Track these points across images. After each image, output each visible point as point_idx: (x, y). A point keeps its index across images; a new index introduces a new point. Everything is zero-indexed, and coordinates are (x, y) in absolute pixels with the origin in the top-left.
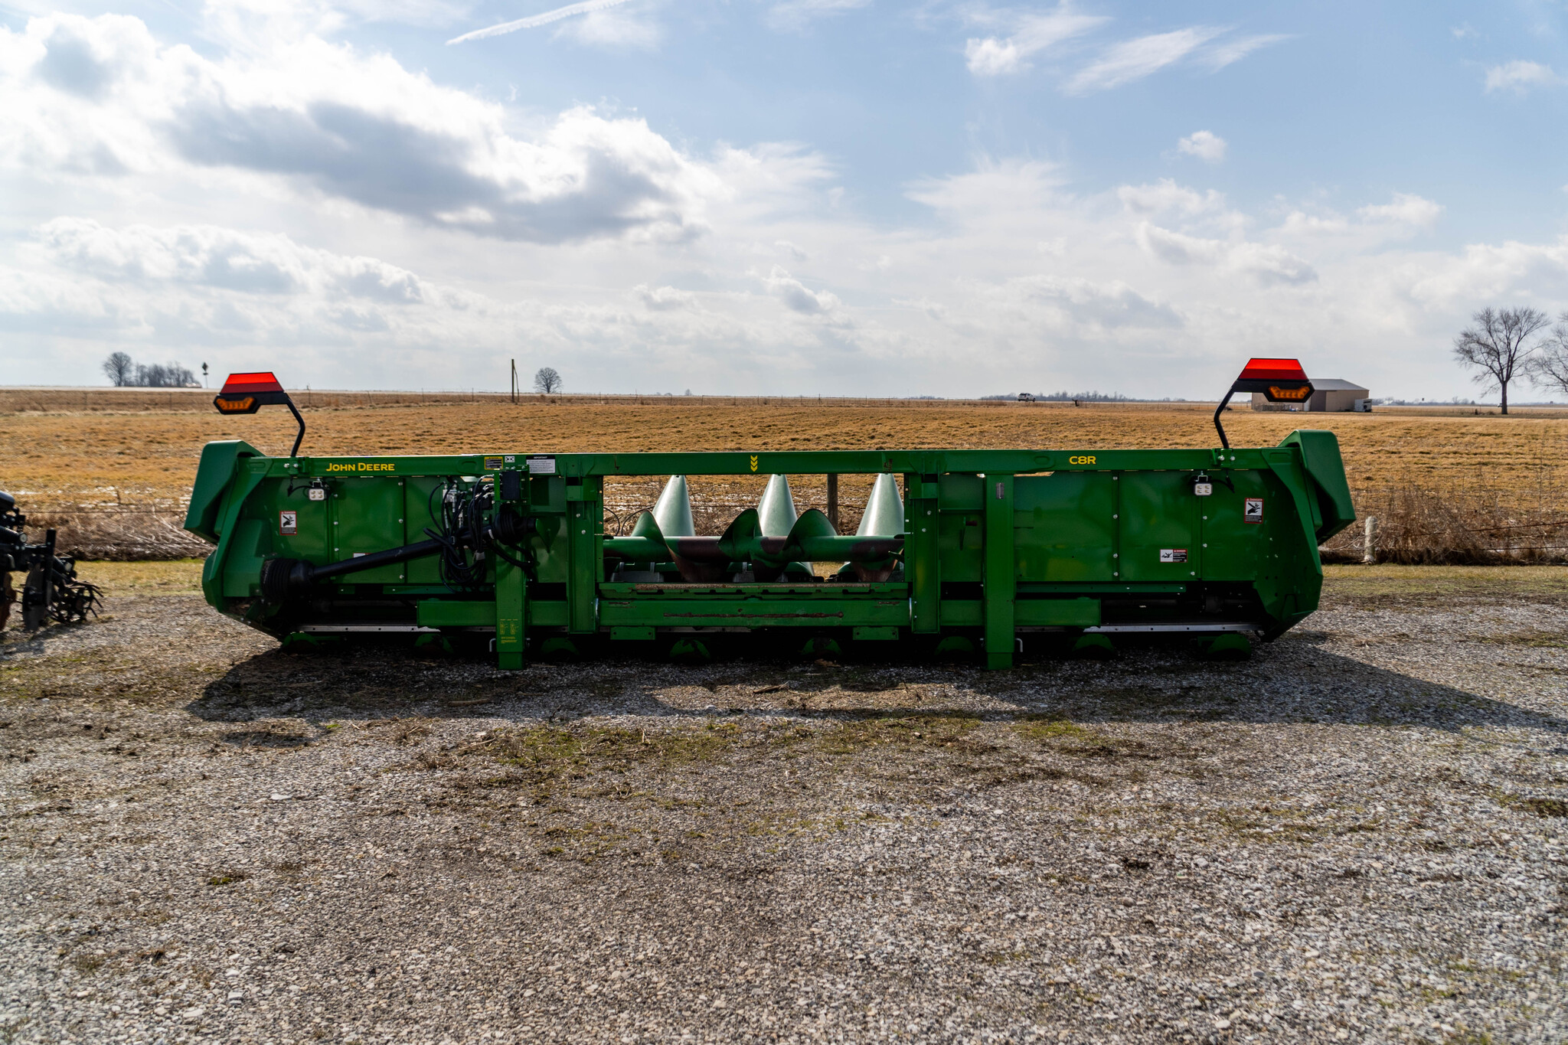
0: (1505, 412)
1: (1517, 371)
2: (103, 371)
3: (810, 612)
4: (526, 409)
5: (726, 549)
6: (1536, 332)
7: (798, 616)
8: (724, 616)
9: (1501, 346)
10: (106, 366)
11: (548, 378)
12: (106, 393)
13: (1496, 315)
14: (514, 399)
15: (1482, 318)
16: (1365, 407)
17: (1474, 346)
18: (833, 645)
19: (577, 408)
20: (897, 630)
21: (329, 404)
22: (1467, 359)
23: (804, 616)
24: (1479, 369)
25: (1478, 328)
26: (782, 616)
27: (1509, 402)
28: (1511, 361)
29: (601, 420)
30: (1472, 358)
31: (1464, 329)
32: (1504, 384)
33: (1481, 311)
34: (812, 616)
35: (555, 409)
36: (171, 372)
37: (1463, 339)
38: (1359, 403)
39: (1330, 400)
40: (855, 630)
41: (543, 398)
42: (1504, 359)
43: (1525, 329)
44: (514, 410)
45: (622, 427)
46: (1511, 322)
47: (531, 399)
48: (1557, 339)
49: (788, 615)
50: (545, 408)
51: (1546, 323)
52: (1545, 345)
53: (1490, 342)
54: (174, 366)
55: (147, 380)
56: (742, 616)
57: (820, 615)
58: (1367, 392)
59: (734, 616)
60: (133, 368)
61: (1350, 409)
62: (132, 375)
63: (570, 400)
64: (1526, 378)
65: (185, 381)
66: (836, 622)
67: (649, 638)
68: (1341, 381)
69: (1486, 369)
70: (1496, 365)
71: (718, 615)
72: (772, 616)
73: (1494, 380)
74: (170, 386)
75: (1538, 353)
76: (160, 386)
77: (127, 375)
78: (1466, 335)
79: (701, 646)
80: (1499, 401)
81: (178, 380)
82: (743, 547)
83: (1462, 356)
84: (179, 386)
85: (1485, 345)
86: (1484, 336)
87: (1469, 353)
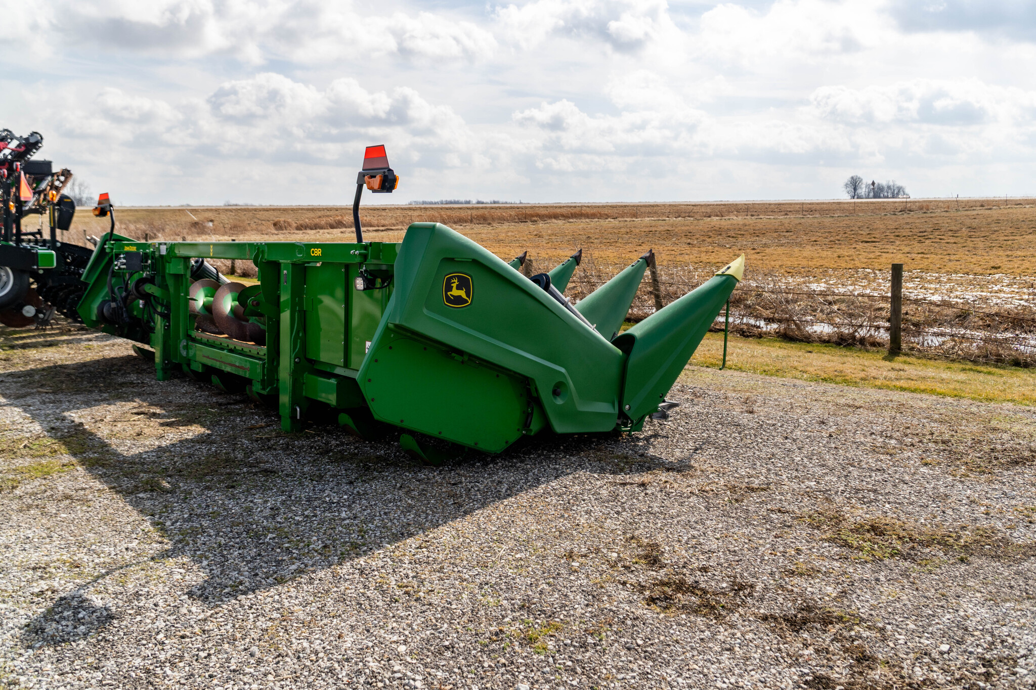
2: (844, 189)
10: (846, 185)
12: (844, 203)
36: (889, 187)
54: (891, 184)
55: (872, 194)
60: (863, 186)
62: (863, 191)
65: (898, 194)
74: (887, 197)
76: (880, 197)
77: (859, 191)
81: (893, 193)
84: (893, 197)
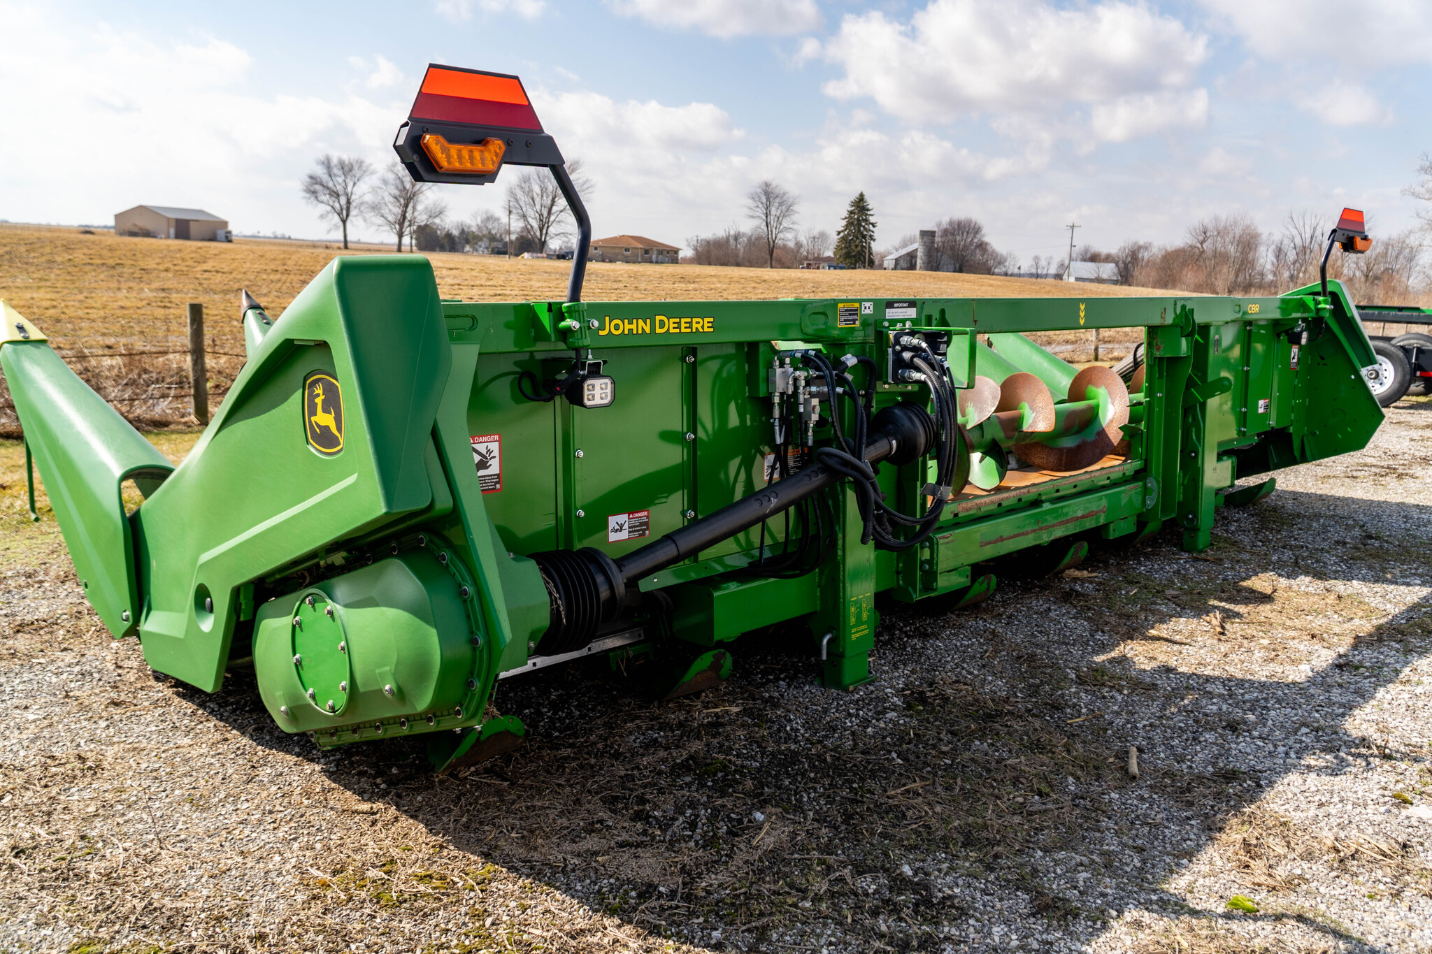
0: (346, 247)
1: (353, 212)
6: (366, 179)
9: (339, 188)
13: (335, 161)
15: (323, 163)
16: (227, 237)
17: (318, 187)
20: (1136, 518)
22: (313, 198)
24: (323, 208)
25: (320, 172)
27: (349, 238)
28: (348, 202)
30: (316, 198)
31: (309, 172)
32: (344, 222)
33: (322, 157)
37: (309, 180)
38: (221, 233)
39: (193, 229)
42: (343, 200)
43: (358, 175)
46: (347, 169)
48: (383, 186)
51: (373, 173)
52: (374, 191)
53: (331, 185)
58: (224, 223)
61: (213, 238)
64: (360, 219)
68: (201, 212)
69: (329, 208)
70: (337, 205)
73: (336, 219)
75: (368, 198)
78: (311, 177)
80: (342, 238)
83: (308, 195)
85: (328, 188)
86: (325, 178)
87: (314, 193)
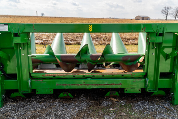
1: (168, 15)
3: (110, 83)
4: (39, 18)
5: (78, 59)
7: (105, 85)
8: (78, 85)
9: (167, 11)
11: (43, 14)
13: (166, 7)
14: (37, 17)
18: (117, 94)
19: (46, 18)
20: (140, 89)
21: (9, 17)
23: (107, 85)
24: (164, 14)
25: (164, 9)
26: (99, 85)
27: (167, 19)
28: (168, 13)
29: (49, 20)
31: (162, 9)
33: (164, 7)
34: (111, 85)
35: (43, 18)
38: (148, 19)
39: (145, 18)
40: (125, 89)
41: (41, 17)
42: (167, 13)
43: (170, 9)
44: (37, 18)
45: (52, 21)
46: (168, 8)
47: (40, 17)
49: (102, 85)
50: (41, 18)
51: (172, 8)
52: (172, 11)
56: (85, 85)
57: (113, 84)
58: (149, 17)
59: (82, 85)
63: (45, 17)
66: (119, 87)
67: (50, 93)
68: (146, 16)
71: (76, 85)
72: (96, 85)
75: (171, 12)
79: (70, 94)
82: (84, 58)
86: (165, 10)
87: (162, 12)
